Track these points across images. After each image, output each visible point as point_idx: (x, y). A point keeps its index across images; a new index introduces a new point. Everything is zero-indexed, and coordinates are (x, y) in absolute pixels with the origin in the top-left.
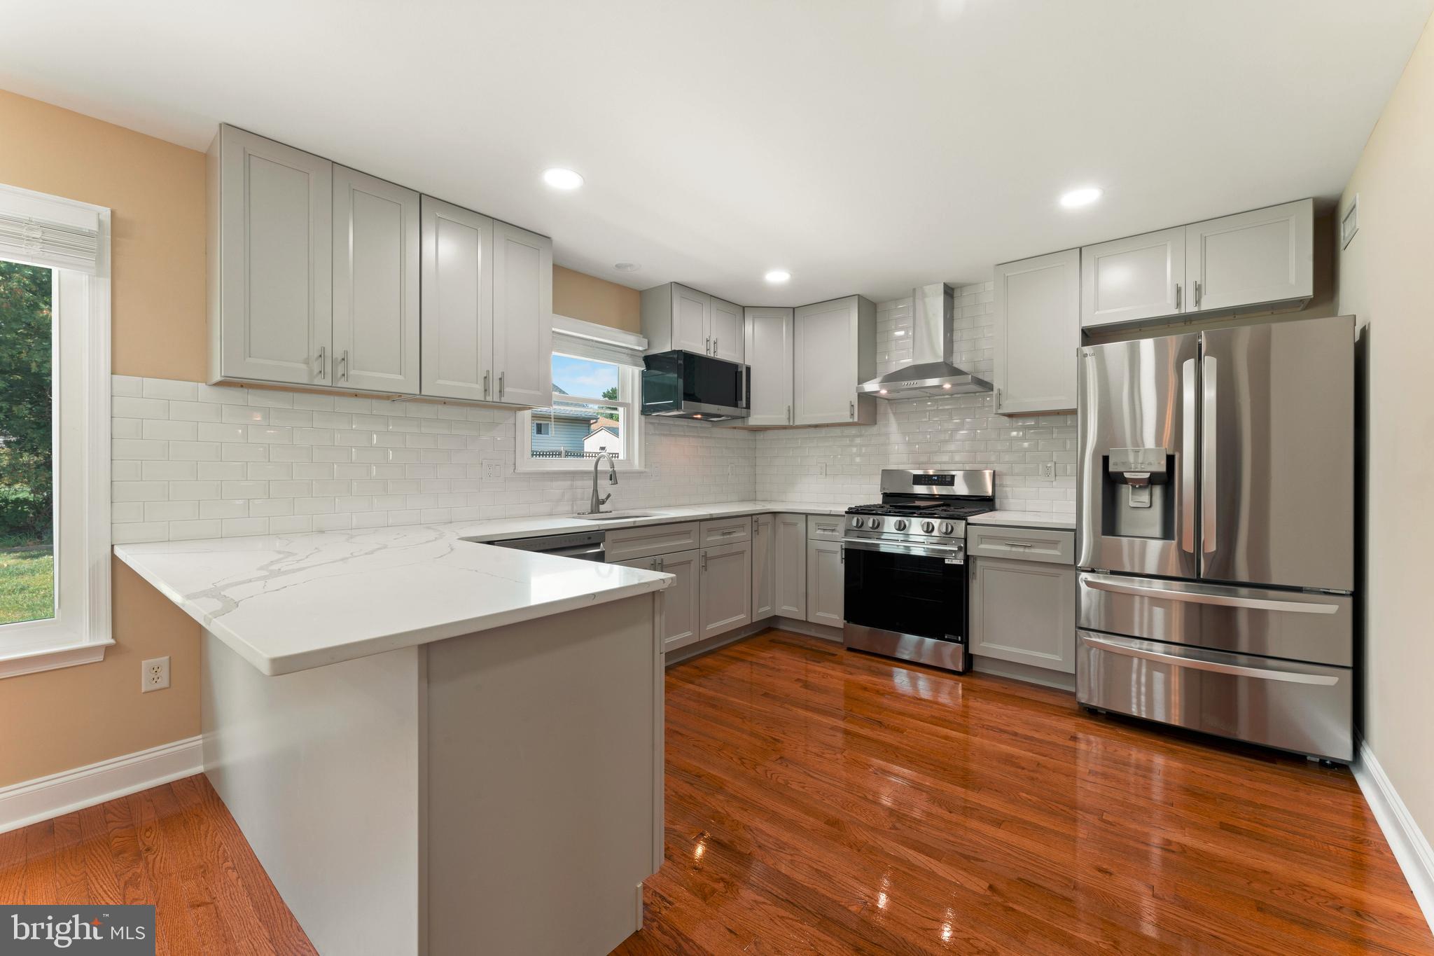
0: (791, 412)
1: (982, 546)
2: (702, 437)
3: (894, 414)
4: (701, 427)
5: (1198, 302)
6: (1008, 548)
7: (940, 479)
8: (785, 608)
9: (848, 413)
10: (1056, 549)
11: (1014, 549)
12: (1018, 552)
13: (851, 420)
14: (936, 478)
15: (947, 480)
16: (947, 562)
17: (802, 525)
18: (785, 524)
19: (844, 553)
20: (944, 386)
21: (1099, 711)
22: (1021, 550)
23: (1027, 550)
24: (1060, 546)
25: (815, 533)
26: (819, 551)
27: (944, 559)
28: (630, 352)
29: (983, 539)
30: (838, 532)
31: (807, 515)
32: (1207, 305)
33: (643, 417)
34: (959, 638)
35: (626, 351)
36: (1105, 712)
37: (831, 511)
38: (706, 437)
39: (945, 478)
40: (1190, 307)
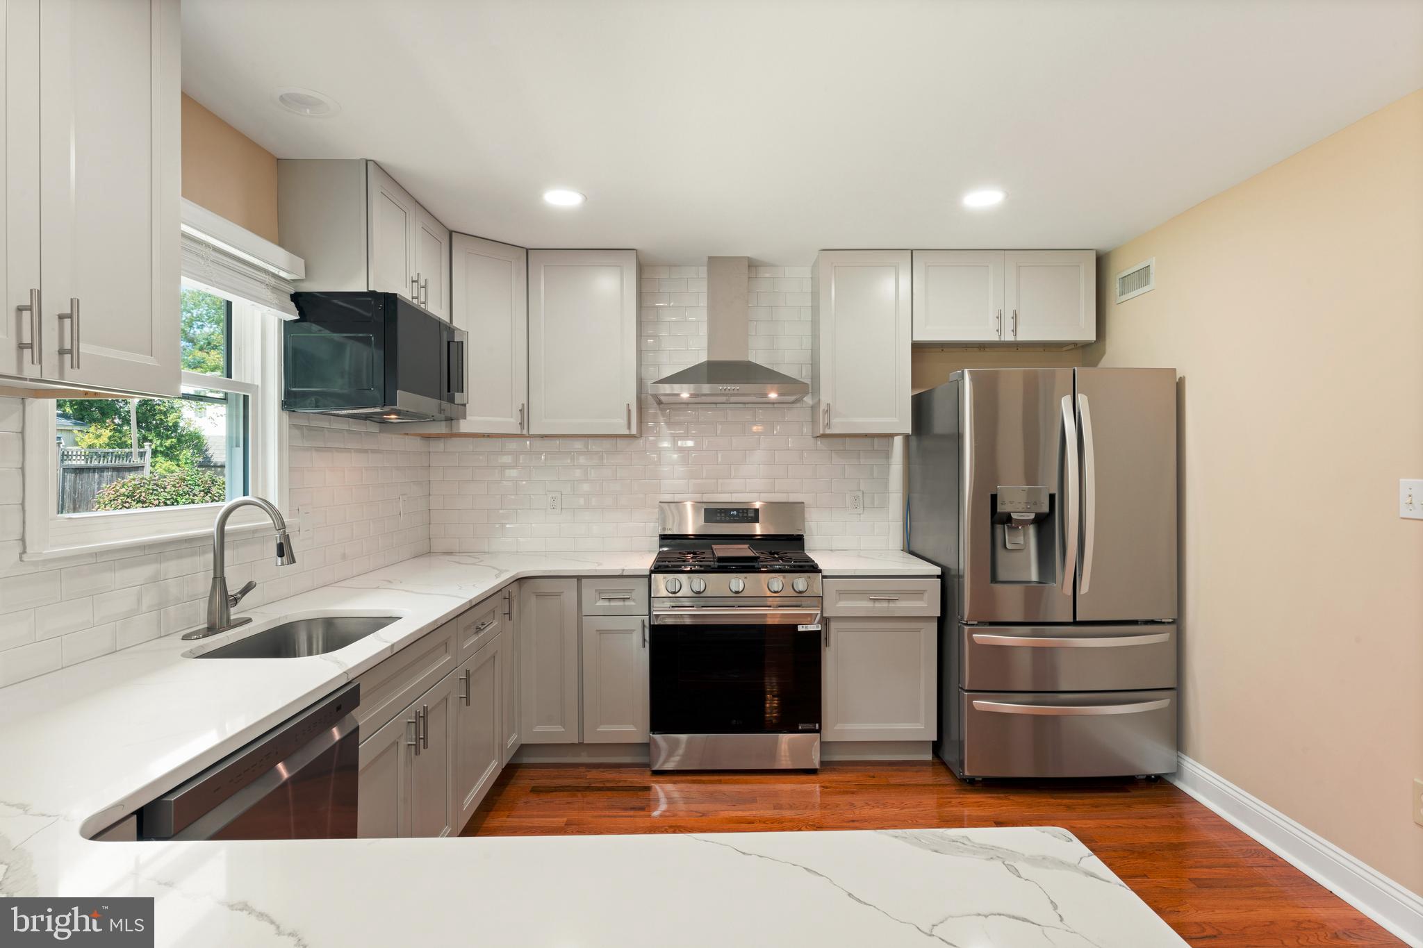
0: (524, 413)
1: (842, 604)
2: (366, 451)
3: (669, 424)
4: (366, 433)
5: (1015, 331)
6: (870, 604)
7: (741, 515)
8: (539, 729)
9: (624, 422)
10: (922, 599)
11: (878, 605)
12: (882, 608)
13: (627, 432)
14: (735, 513)
15: (750, 515)
16: (800, 629)
17: (570, 595)
18: (540, 595)
19: (647, 631)
20: (770, 396)
21: (977, 779)
22: (885, 604)
23: (892, 605)
24: (926, 595)
25: (594, 603)
26: (601, 632)
27: (795, 626)
28: (273, 281)
29: (842, 594)
30: (634, 600)
31: (579, 578)
32: (1023, 336)
33: (285, 415)
34: (817, 725)
35: (268, 279)
36: (980, 779)
37: (623, 570)
38: (373, 451)
39: (747, 513)
40: (1008, 337)
